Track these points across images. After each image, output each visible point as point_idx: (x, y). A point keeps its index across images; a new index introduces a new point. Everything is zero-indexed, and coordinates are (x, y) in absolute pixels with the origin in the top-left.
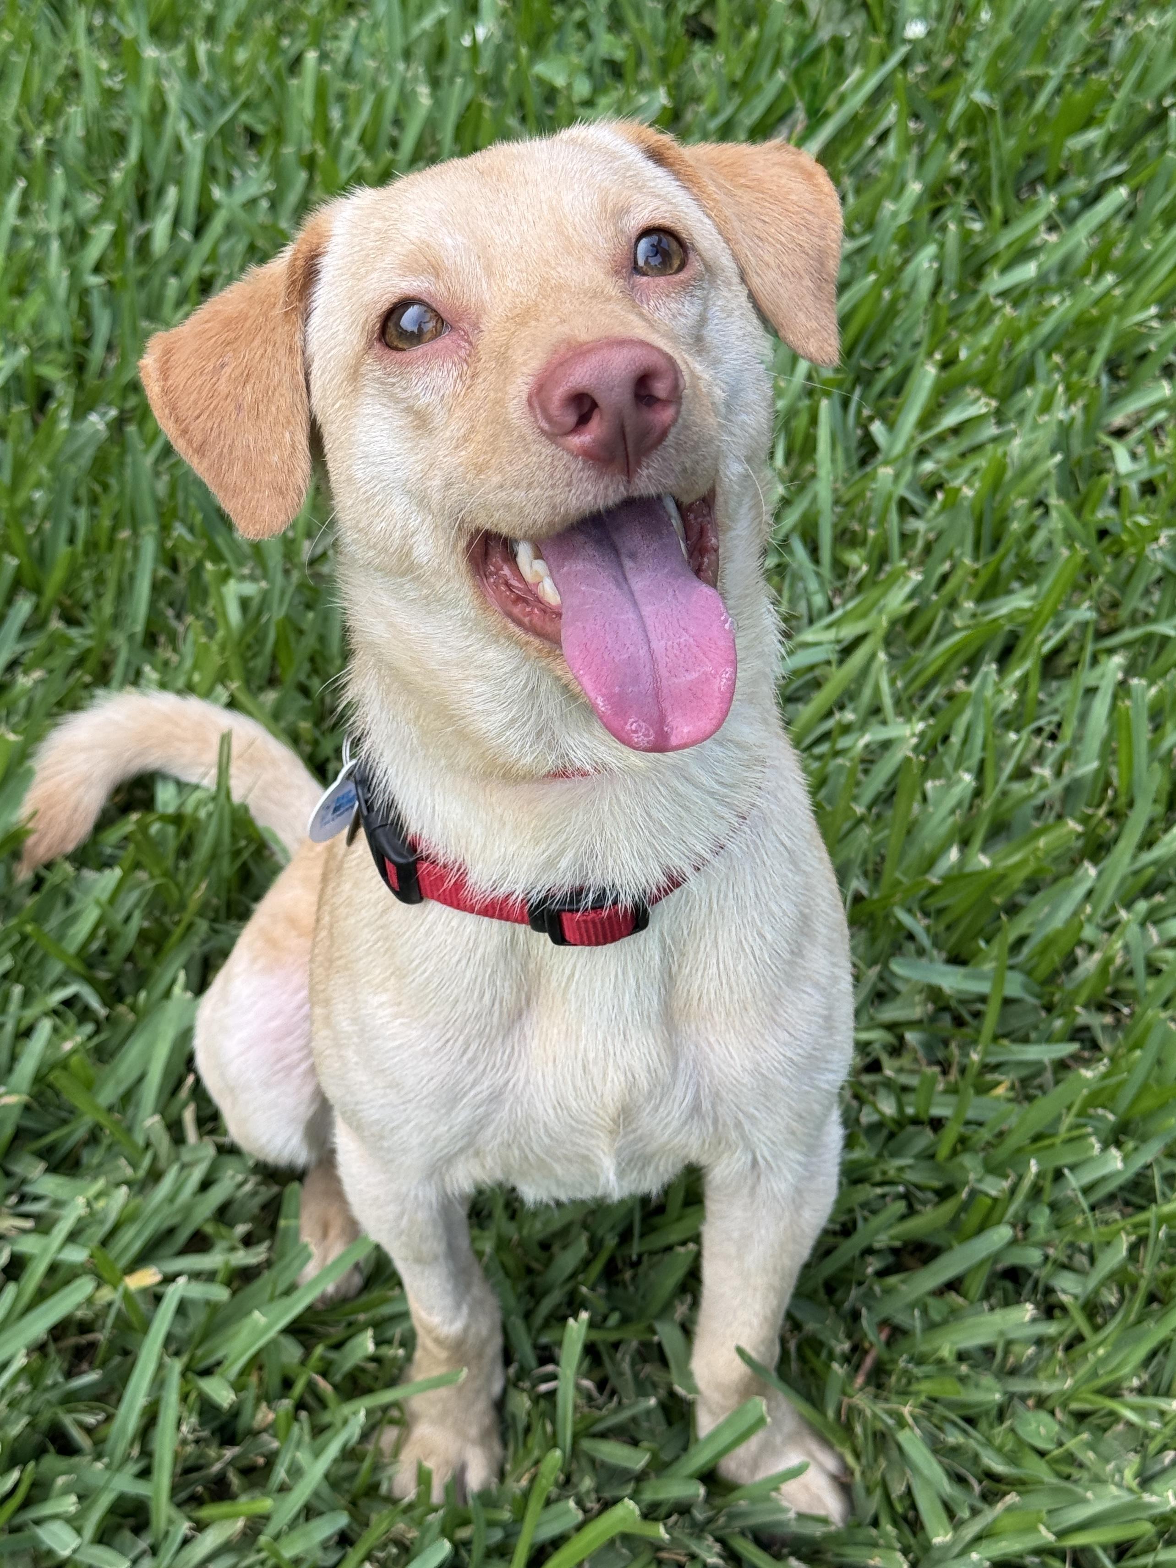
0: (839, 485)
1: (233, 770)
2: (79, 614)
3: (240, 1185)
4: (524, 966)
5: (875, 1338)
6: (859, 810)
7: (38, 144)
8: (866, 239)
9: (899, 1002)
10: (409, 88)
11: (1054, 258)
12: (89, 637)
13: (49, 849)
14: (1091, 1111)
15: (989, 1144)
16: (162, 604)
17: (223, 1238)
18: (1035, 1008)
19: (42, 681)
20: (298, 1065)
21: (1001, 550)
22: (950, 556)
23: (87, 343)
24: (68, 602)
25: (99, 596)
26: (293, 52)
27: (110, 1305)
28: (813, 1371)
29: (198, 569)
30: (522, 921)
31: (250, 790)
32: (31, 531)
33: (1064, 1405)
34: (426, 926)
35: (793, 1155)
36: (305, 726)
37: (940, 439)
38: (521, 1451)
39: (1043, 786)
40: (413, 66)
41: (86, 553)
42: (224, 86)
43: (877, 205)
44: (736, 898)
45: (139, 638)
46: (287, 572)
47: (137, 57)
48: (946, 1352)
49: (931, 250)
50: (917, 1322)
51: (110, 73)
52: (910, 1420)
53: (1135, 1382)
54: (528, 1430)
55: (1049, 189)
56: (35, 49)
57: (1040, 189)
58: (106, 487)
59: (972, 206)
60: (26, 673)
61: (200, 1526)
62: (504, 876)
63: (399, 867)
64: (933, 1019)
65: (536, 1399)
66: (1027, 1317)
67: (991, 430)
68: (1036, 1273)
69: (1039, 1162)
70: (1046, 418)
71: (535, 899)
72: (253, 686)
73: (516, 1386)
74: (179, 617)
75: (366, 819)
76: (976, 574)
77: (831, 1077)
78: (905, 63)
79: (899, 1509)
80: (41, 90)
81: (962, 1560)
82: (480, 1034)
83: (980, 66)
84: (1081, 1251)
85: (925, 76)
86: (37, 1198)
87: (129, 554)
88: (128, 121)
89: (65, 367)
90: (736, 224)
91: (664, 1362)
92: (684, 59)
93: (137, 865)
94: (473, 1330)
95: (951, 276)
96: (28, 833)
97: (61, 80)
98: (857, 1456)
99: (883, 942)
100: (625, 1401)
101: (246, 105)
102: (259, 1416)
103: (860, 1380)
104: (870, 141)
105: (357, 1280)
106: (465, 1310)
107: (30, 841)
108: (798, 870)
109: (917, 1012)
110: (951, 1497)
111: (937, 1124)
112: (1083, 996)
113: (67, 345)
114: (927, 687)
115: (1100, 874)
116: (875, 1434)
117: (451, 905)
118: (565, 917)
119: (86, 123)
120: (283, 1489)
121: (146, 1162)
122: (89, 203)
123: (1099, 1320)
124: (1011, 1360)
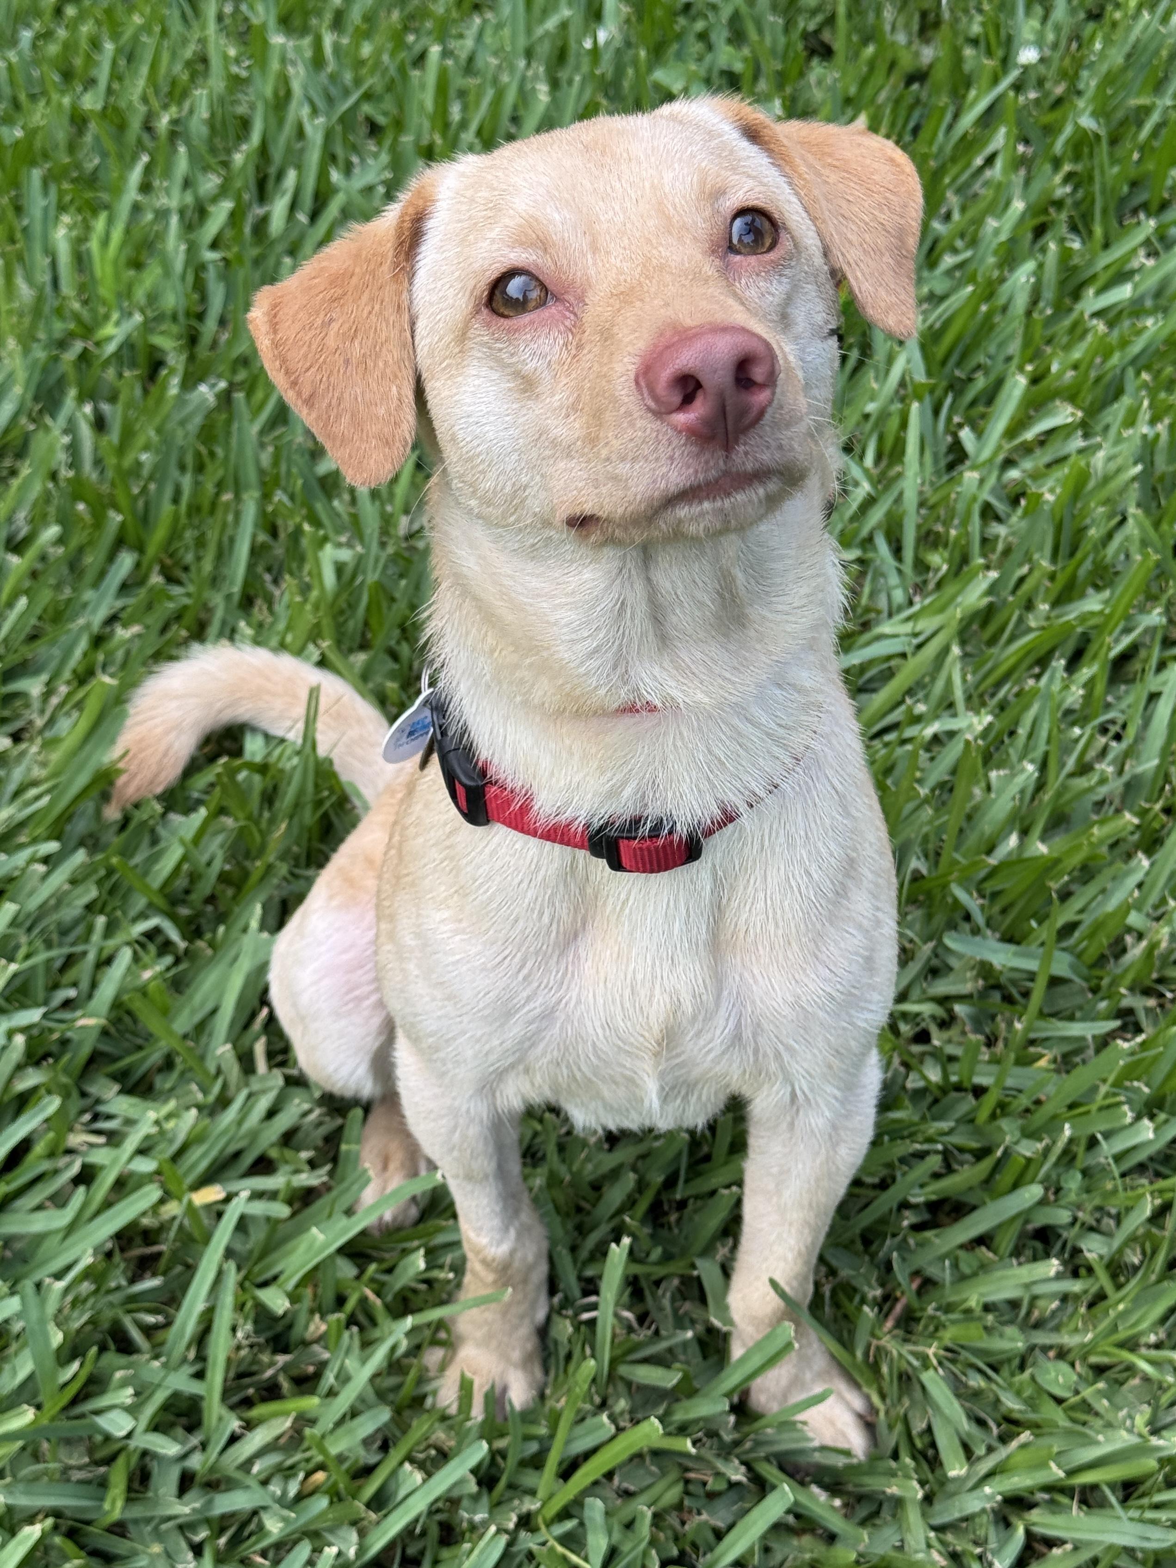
0: (926, 488)
1: (320, 725)
2: (179, 573)
3: (305, 1114)
4: (582, 890)
5: (907, 1288)
6: (923, 791)
7: (164, 122)
8: (968, 254)
9: (951, 977)
10: (529, 86)
11: (1151, 282)
12: (188, 595)
13: (138, 789)
14: (1127, 1084)
15: (1027, 1111)
16: (260, 569)
17: (286, 1162)
18: (1082, 991)
19: (139, 636)
20: (367, 997)
21: (1079, 555)
22: (1030, 560)
23: (201, 317)
24: (168, 562)
25: (199, 559)
26: (418, 49)
27: (174, 1218)
28: (846, 1317)
29: (298, 532)
30: (582, 847)
31: (335, 745)
32: (136, 491)
33: (1084, 1358)
34: (492, 846)
35: (829, 1089)
36: (392, 686)
37: (1027, 449)
38: (561, 1376)
39: (1103, 781)
40: (534, 65)
41: (189, 515)
42: (348, 77)
43: (978, 222)
44: (788, 835)
45: (236, 598)
46: (383, 545)
47: (265, 43)
48: (974, 1302)
49: (1030, 266)
50: (947, 1276)
51: (237, 61)
52: (935, 1362)
53: (1153, 1338)
54: (569, 1357)
55: (1149, 215)
56: (164, 33)
57: (1142, 216)
58: (212, 454)
59: (1074, 229)
60: (125, 626)
61: (249, 1425)
62: (568, 803)
63: (468, 789)
64: (983, 994)
65: (578, 1326)
66: (1052, 1273)
67: (1077, 443)
68: (1065, 1234)
69: (1073, 1127)
70: (1131, 431)
71: (596, 824)
72: (344, 647)
73: (559, 1313)
74: (276, 582)
75: (440, 743)
76: (1052, 577)
77: (869, 1016)
78: (1018, 87)
79: (919, 1444)
80: (169, 70)
81: (976, 1493)
82: (537, 953)
83: (1090, 93)
84: (1109, 1215)
85: (1037, 101)
86: (109, 1117)
87: (230, 518)
88: (252, 106)
89: (179, 337)
90: (824, 203)
91: (703, 1299)
92: (802, 74)
93: (222, 811)
94: (519, 1255)
95: (1048, 294)
96: (119, 772)
97: (188, 64)
98: (883, 1396)
99: (939, 919)
100: (663, 1333)
101: (368, 96)
102: (312, 1328)
103: (889, 1324)
104: (979, 161)
105: (414, 1212)
106: (512, 1233)
107: (121, 781)
108: (847, 814)
109: (968, 987)
110: (968, 1434)
111: (979, 1091)
112: (1129, 979)
113: (181, 318)
114: (999, 685)
115: (1152, 865)
116: (900, 1376)
117: (516, 828)
118: (623, 844)
119: (211, 106)
120: (332, 1393)
121: (216, 1089)
122: (210, 183)
123: (1122, 1279)
124: (1036, 1314)
